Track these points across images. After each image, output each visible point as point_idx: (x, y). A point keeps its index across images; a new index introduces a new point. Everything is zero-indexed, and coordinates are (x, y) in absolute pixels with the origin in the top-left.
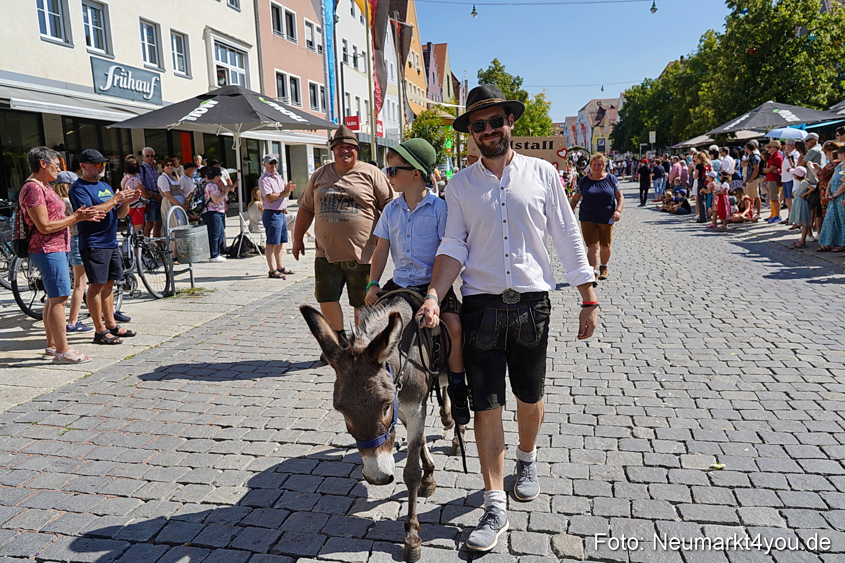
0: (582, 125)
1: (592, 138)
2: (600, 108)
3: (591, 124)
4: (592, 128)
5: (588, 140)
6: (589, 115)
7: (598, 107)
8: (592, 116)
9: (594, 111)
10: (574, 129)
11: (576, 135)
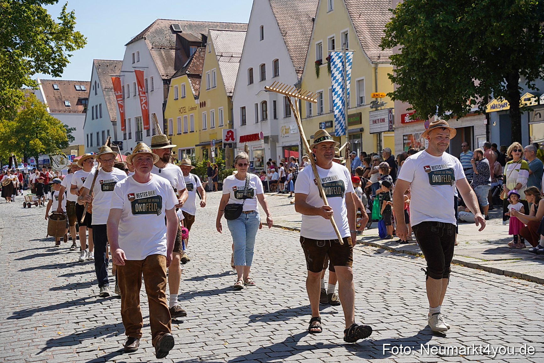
0: (139, 75)
1: (164, 105)
2: (178, 36)
3: (162, 71)
4: (167, 82)
5: (155, 108)
6: (154, 53)
7: (175, 35)
8: (161, 55)
9: (166, 43)
10: (117, 85)
11: (121, 98)
